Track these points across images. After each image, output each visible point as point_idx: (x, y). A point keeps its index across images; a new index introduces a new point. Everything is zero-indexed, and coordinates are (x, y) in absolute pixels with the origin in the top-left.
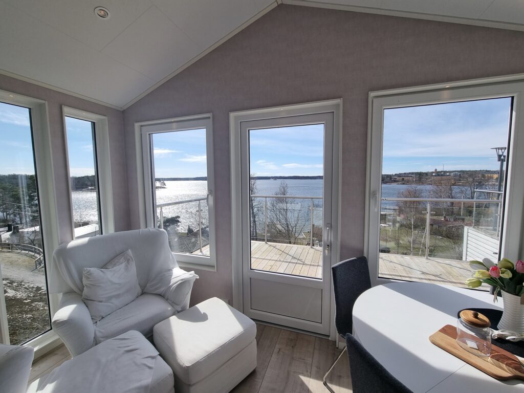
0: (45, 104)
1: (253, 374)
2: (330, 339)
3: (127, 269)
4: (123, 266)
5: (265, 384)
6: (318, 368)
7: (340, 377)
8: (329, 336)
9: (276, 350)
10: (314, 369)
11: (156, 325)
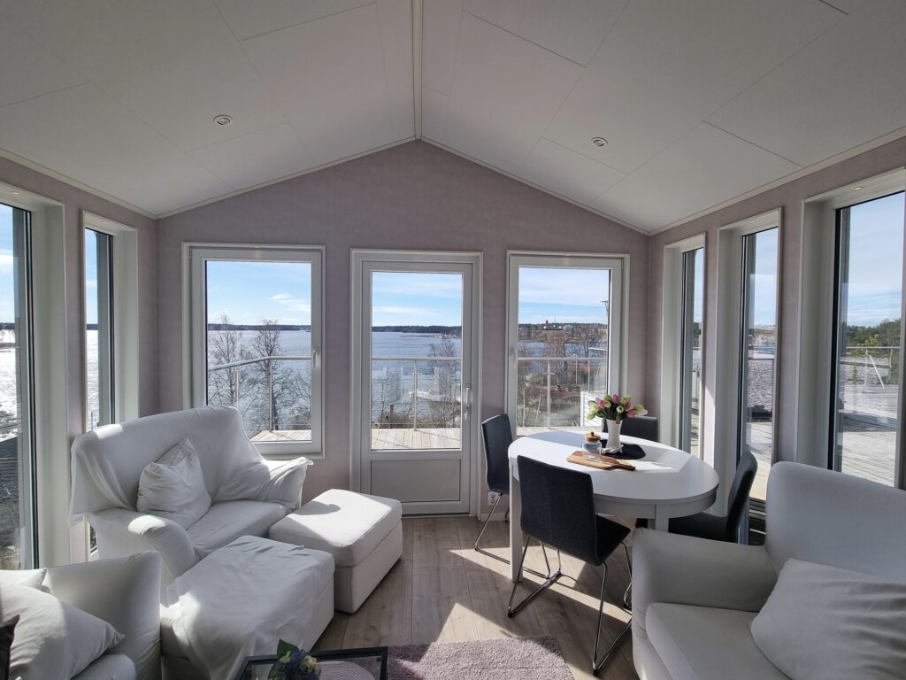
0: (61, 207)
1: (399, 562)
2: (470, 515)
3: (190, 466)
4: (183, 464)
5: (415, 566)
6: (465, 540)
7: (489, 541)
8: (468, 513)
9: (416, 536)
10: (462, 543)
11: (272, 528)
